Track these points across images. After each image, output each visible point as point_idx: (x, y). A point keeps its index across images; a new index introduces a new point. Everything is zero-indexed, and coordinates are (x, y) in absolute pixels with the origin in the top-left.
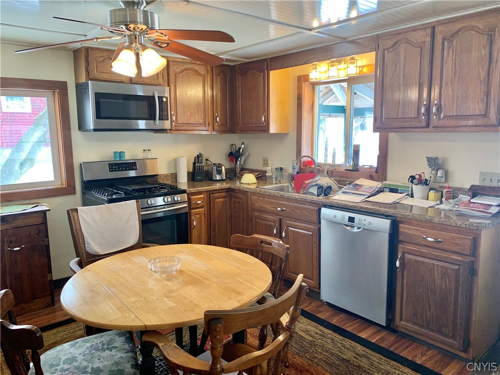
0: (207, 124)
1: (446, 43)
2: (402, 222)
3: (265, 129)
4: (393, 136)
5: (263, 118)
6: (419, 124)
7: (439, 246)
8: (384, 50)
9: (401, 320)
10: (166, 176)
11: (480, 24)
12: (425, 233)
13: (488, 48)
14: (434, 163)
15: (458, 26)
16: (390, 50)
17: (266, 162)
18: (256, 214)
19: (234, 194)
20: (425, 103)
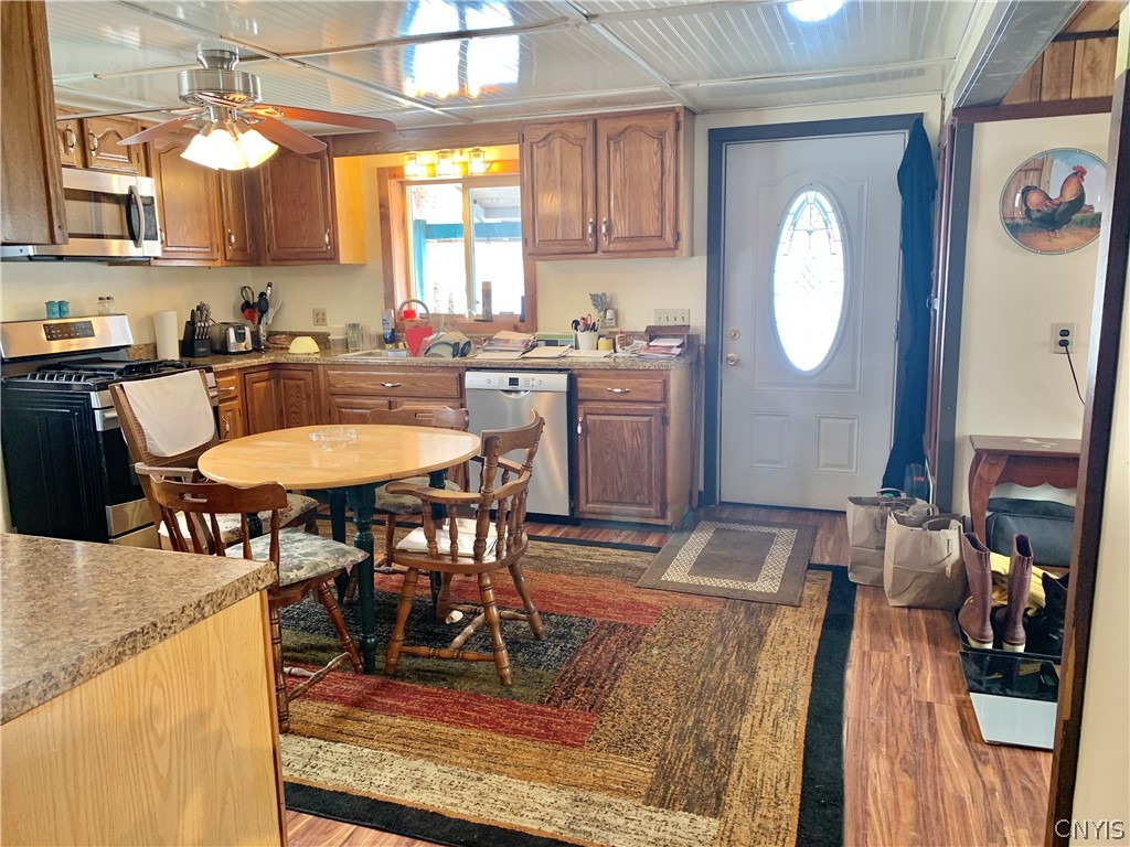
0: (215, 247)
1: (612, 142)
2: (580, 376)
3: (331, 256)
4: (541, 266)
5: (327, 237)
6: (585, 249)
7: (628, 397)
8: (532, 144)
9: (587, 502)
10: (139, 348)
11: (649, 124)
12: (610, 385)
13: (659, 154)
14: (601, 302)
15: (624, 124)
16: (541, 144)
17: (320, 316)
18: (339, 400)
19: (283, 372)
20: (591, 220)
